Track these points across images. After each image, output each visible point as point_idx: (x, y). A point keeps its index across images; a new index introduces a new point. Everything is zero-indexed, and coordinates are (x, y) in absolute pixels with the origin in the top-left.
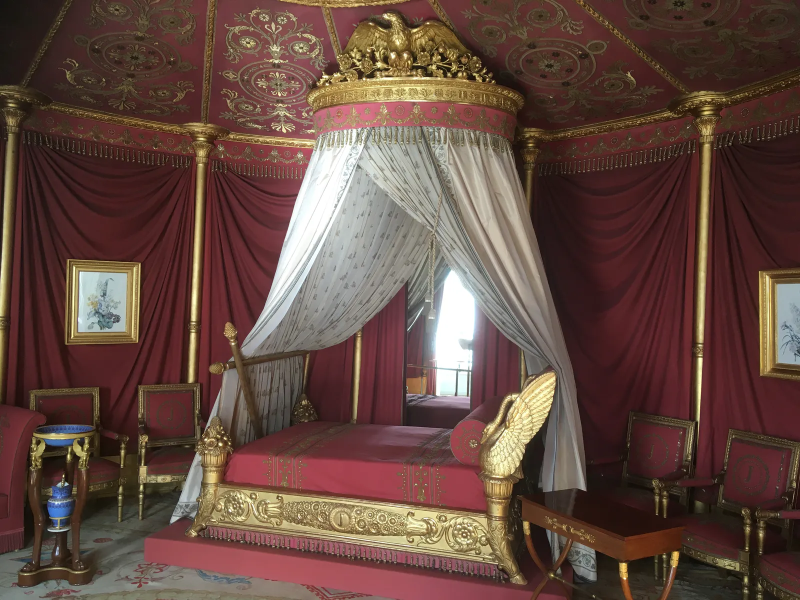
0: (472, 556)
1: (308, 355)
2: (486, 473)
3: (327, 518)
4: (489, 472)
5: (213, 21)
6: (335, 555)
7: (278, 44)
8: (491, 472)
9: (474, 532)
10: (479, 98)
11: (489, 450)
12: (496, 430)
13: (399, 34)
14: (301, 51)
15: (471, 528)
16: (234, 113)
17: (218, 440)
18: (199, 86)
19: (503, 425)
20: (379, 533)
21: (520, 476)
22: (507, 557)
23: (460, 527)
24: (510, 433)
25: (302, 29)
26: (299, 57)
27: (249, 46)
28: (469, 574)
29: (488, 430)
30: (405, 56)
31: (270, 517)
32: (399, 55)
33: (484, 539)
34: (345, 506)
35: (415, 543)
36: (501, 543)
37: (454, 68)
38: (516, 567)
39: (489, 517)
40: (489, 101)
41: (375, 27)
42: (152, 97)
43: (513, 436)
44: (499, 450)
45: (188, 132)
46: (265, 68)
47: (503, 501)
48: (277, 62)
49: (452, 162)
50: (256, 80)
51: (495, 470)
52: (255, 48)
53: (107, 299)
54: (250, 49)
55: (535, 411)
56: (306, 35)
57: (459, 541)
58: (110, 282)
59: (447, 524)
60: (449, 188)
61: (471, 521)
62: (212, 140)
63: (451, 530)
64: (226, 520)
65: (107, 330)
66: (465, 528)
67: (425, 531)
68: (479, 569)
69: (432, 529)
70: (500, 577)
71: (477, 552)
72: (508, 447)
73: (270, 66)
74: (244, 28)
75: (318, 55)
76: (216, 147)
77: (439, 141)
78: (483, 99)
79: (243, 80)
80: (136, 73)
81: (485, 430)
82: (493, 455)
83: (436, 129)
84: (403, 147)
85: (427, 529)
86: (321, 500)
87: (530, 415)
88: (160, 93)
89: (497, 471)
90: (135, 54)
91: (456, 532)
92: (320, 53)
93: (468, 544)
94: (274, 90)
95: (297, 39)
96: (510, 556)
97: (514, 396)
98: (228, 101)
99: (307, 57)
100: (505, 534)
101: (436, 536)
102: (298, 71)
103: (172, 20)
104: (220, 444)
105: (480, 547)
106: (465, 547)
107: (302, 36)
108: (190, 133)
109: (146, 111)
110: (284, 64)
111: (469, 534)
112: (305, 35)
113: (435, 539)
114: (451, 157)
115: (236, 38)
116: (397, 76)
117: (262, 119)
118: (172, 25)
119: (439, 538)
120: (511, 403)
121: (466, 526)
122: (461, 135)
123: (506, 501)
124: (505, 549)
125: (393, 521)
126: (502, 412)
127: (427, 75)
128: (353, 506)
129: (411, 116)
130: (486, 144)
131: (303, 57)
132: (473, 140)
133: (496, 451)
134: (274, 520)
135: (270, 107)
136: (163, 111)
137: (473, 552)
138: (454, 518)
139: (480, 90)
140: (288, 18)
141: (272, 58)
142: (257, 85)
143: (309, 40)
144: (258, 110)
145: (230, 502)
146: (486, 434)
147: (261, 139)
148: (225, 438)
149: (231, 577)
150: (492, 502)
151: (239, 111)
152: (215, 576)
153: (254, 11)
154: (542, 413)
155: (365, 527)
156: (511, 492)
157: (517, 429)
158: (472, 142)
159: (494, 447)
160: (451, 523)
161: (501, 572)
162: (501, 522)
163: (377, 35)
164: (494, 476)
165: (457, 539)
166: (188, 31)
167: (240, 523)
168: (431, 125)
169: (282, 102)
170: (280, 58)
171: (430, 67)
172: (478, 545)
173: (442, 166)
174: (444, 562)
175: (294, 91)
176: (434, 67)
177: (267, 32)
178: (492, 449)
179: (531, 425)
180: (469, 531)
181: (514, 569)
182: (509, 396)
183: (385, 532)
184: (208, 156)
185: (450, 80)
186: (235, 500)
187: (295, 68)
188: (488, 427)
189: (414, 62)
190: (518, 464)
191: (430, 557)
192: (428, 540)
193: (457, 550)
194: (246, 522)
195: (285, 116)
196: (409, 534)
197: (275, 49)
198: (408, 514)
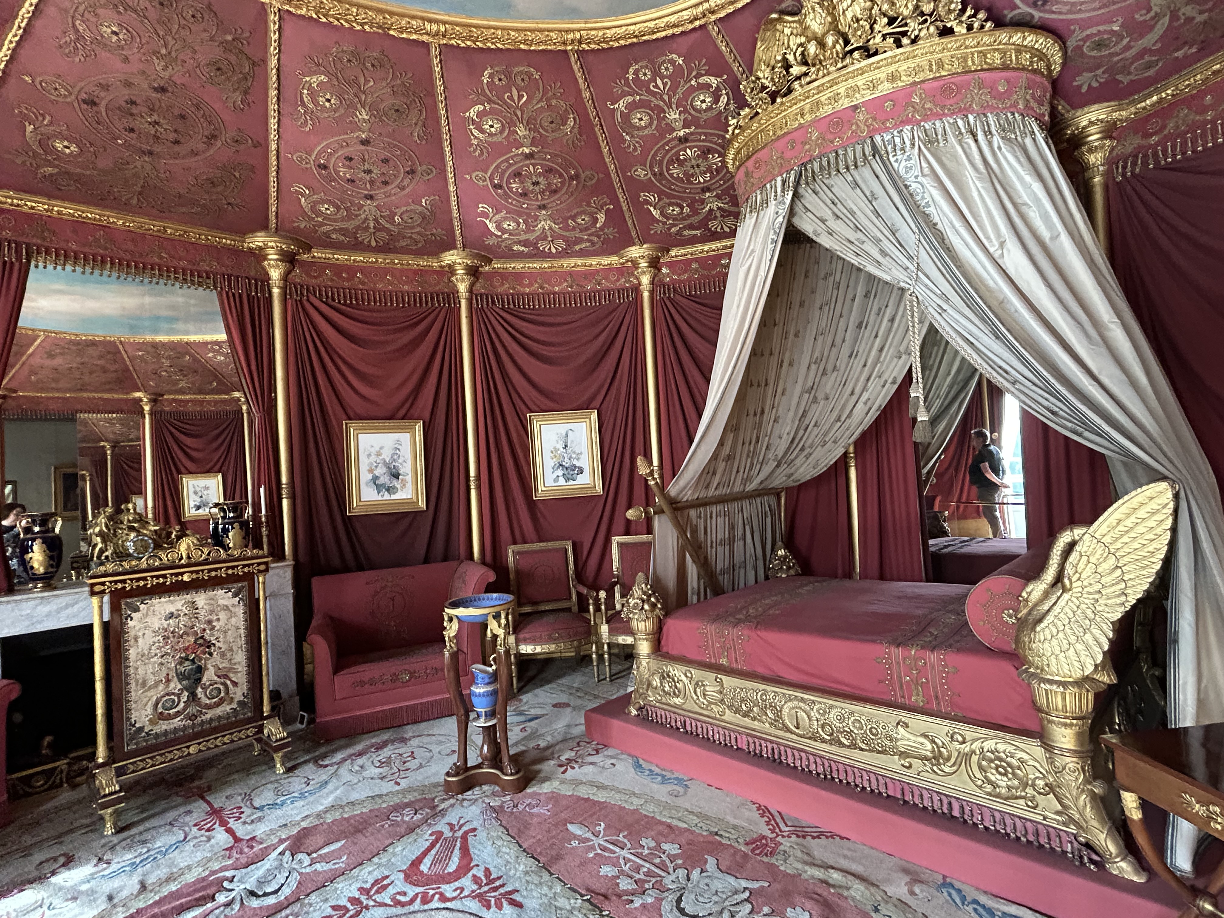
0: (1019, 808)
1: (783, 495)
2: (1032, 670)
3: (779, 715)
4: (1037, 668)
5: (593, 102)
6: (795, 767)
7: (674, 106)
8: (1042, 670)
9: (1019, 768)
10: (966, 61)
11: (1033, 629)
12: (1046, 595)
13: (814, 11)
14: (704, 106)
15: (1014, 762)
16: (664, 223)
17: (643, 601)
18: (614, 200)
19: (1060, 585)
20: (854, 746)
21: (1106, 678)
22: (1095, 823)
23: (992, 756)
24: (1075, 600)
25: (694, 73)
26: (705, 116)
27: (643, 123)
28: (1018, 839)
29: (1029, 594)
30: (830, 40)
31: (710, 703)
32: (822, 44)
33: (1040, 783)
34: (802, 700)
35: (912, 772)
36: (1077, 798)
37: (913, 26)
38: (1117, 844)
39: (1048, 746)
40: (986, 63)
41: (780, 20)
42: (574, 228)
43: (1083, 606)
44: (1055, 631)
45: (627, 261)
46: (672, 148)
47: (1075, 722)
48: (682, 133)
49: (926, 171)
50: (668, 170)
51: (1048, 665)
52: (651, 124)
53: (569, 451)
54: (646, 127)
55: (1127, 559)
56: (703, 80)
57: (993, 778)
58: (570, 433)
59: (966, 748)
60: (928, 215)
61: (1010, 749)
62: (654, 264)
63: (975, 758)
64: (664, 700)
65: (572, 482)
66: (1001, 760)
67: (929, 754)
68: (1038, 835)
69: (940, 751)
70: (1081, 857)
71: (1030, 803)
72: (1075, 626)
73: (676, 142)
74: (630, 99)
75: (728, 104)
76: (659, 270)
77: (903, 149)
78: (973, 61)
79: (655, 175)
80: (545, 202)
81: (1024, 594)
82: (1042, 639)
83: (895, 133)
84: (850, 178)
85: (933, 751)
86: (769, 688)
87: (1117, 567)
88: (579, 221)
89: (1053, 668)
90: (534, 179)
91: (984, 763)
92: (729, 100)
93: (1009, 787)
94: (692, 176)
95: (692, 89)
96: (1102, 822)
97: (1078, 532)
98: (652, 209)
99: (715, 113)
100: (1086, 781)
101: (949, 764)
102: (710, 138)
103: (550, 120)
104: (646, 607)
105: (1034, 797)
106: (1003, 791)
107: (698, 84)
108: (632, 261)
109: (577, 248)
110: (691, 134)
111: (1010, 770)
112: (701, 80)
113: (947, 770)
114: (924, 165)
115: (626, 117)
116: (824, 76)
117: (695, 220)
118: (553, 125)
119: (955, 768)
120: (1071, 546)
121: (1002, 755)
122: (940, 131)
123: (1080, 722)
124: (1088, 809)
125: (874, 731)
126: (1055, 561)
127: (869, 56)
128: (813, 702)
129: (854, 127)
130: (988, 133)
131: (709, 114)
132: (963, 130)
133: (1047, 632)
134: (715, 708)
135: (697, 201)
136: (593, 244)
137: (1022, 802)
138: (978, 739)
139: (966, 48)
140: (672, 62)
141: (674, 130)
142: (671, 175)
143: (709, 86)
144: (686, 210)
145: (664, 678)
146: (1026, 601)
147: (706, 248)
148: (653, 600)
149: (668, 775)
150: (1050, 722)
151: (668, 219)
152: (650, 770)
153: (631, 70)
154: (1146, 562)
155: (832, 734)
156: (1091, 706)
157: (1089, 593)
158: (961, 133)
159: (1043, 625)
160: (973, 747)
161: (1083, 848)
162: (1075, 759)
163: (787, 31)
164: (1049, 677)
165: (989, 775)
166: (573, 128)
167: (675, 706)
168: (887, 129)
169: (708, 190)
170: (684, 127)
171: (871, 42)
172: (1030, 791)
173: (914, 186)
174: (967, 809)
175: (716, 170)
176: (878, 38)
177: (654, 94)
178: (1038, 629)
179: (1123, 585)
180: (1009, 765)
181: (1112, 848)
182: (1068, 532)
183: (864, 746)
184: (652, 283)
185: (909, 49)
186: (669, 676)
187: (705, 134)
188: (1028, 589)
189: (846, 45)
190: (1100, 658)
191: (943, 797)
192: (935, 768)
193: (989, 794)
194: (684, 707)
195: (719, 208)
196: (903, 755)
197: (673, 115)
198: (898, 724)
